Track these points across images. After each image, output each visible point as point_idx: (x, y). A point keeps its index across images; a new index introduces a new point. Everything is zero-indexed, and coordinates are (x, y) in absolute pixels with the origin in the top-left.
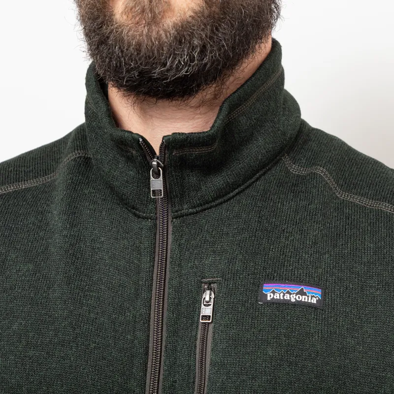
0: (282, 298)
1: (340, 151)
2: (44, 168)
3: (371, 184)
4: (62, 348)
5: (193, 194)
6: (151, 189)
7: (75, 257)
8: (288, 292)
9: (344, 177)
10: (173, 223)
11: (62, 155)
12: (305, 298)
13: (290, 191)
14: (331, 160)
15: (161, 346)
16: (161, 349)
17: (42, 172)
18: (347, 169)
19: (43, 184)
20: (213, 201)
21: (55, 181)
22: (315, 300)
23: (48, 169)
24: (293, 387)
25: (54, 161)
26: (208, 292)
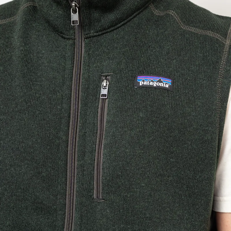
0: (148, 84)
1: (184, 3)
2: (10, 13)
3: (201, 21)
4: (20, 114)
5: (96, 24)
6: (72, 20)
7: (28, 62)
8: (152, 81)
9: (186, 17)
10: (84, 41)
11: (20, 6)
12: (162, 84)
13: (154, 24)
14: (178, 7)
15: (78, 113)
16: (78, 114)
17: (8, 15)
18: (187, 13)
19: (9, 22)
20: (109, 28)
21: (16, 20)
22: (168, 85)
23: (12, 14)
24: (154, 135)
25: (15, 9)
26: (105, 81)
